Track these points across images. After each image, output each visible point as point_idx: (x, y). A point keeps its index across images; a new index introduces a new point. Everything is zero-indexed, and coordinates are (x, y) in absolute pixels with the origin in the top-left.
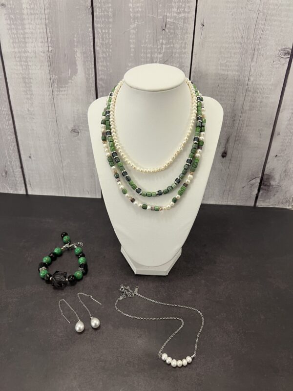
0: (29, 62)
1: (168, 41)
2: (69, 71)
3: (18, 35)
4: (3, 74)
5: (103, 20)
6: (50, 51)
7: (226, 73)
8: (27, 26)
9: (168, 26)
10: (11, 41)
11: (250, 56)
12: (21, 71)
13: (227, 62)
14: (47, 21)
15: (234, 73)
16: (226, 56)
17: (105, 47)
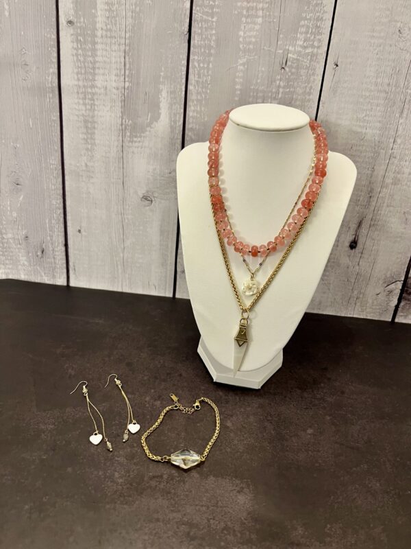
0: (96, 100)
1: (288, 82)
2: (148, 116)
3: (86, 64)
4: (58, 114)
5: (203, 50)
6: (126, 87)
7: (364, 131)
8: (99, 53)
9: (289, 63)
10: (76, 71)
11: (399, 110)
12: (84, 112)
13: (366, 116)
14: (127, 48)
15: (375, 131)
16: (365, 108)
17: (201, 86)
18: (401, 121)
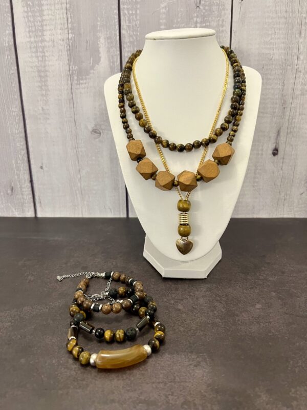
0: (46, 53)
1: (203, 18)
2: (90, 61)
3: (36, 23)
4: (16, 68)
6: (70, 38)
7: (271, 52)
8: (45, 13)
9: (202, 2)
10: (27, 30)
11: (297, 32)
12: (37, 63)
13: (271, 39)
14: (68, 6)
16: (270, 32)
17: (132, 29)
18: (301, 40)
